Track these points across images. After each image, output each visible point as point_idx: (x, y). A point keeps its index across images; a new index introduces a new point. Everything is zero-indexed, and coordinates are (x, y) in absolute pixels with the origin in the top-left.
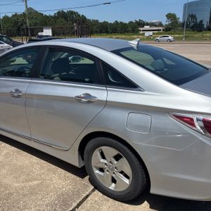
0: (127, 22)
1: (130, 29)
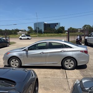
0: (11, 30)
1: (13, 33)
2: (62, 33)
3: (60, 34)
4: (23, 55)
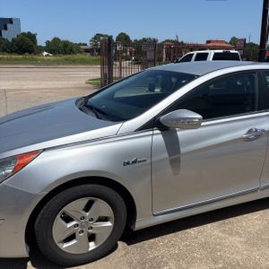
3: (27, 56)
4: (149, 161)
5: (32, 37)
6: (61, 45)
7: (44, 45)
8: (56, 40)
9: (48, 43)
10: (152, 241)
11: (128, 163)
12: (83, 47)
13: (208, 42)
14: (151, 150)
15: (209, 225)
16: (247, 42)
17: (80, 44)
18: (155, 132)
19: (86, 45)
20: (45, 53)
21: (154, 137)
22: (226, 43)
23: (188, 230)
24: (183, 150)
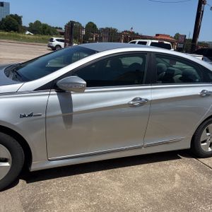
2: (19, 32)
3: (12, 33)
4: (44, 116)
5: (18, 19)
6: (41, 27)
7: (28, 26)
8: (38, 23)
9: (31, 24)
10: (48, 181)
11: (24, 116)
12: (58, 30)
13: (157, 35)
14: (47, 107)
15: (100, 172)
16: (187, 38)
17: (57, 28)
18: (51, 93)
19: (61, 29)
20: (28, 33)
21: (51, 97)
22: (171, 37)
23: (82, 175)
24: (75, 109)
